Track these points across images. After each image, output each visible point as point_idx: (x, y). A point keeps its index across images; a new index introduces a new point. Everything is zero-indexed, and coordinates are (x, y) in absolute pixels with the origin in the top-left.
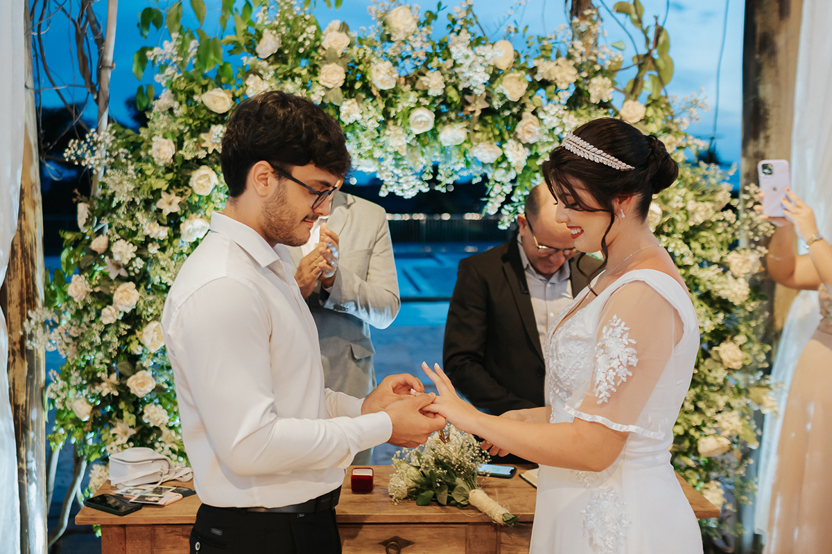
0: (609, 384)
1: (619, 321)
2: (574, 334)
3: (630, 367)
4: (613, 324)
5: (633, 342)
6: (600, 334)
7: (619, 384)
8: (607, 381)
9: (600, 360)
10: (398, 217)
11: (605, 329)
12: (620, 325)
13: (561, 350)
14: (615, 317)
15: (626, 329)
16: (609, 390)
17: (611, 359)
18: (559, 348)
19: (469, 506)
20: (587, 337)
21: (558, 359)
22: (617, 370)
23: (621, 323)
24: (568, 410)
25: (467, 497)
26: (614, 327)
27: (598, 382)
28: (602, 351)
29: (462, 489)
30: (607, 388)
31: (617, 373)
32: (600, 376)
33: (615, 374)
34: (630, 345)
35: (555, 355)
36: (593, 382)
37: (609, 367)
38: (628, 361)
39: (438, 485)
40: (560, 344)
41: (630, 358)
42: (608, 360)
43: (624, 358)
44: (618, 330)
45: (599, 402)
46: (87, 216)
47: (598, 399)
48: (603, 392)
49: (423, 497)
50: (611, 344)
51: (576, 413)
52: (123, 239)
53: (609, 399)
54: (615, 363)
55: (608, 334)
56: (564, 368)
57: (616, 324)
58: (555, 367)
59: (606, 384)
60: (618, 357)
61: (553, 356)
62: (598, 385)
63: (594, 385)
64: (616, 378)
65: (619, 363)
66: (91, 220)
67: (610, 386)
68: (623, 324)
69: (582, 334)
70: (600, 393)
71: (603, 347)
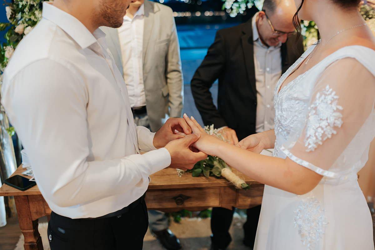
0: (317, 138)
1: (331, 90)
2: (295, 96)
3: (335, 128)
4: (326, 93)
5: (340, 108)
6: (314, 98)
7: (325, 139)
8: (316, 136)
9: (312, 118)
10: (181, 15)
11: (318, 95)
12: (331, 94)
13: (285, 106)
14: (328, 87)
15: (336, 97)
16: (316, 143)
17: (321, 119)
18: (283, 104)
19: (221, 177)
20: (305, 98)
21: (282, 112)
22: (325, 129)
23: (332, 92)
24: (284, 150)
25: (220, 173)
26: (326, 95)
27: (308, 136)
28: (314, 112)
29: (217, 168)
30: (315, 142)
31: (324, 132)
32: (311, 132)
33: (322, 132)
34: (338, 110)
35: (280, 107)
36: (304, 134)
37: (318, 125)
38: (334, 123)
39: (204, 166)
40: (284, 101)
41: (336, 121)
42: (318, 120)
43: (332, 120)
44: (329, 98)
45: (308, 151)
46: (11, 14)
47: (307, 148)
48: (311, 143)
49: (196, 172)
50: (322, 108)
51: (289, 154)
52: (30, 26)
53: (315, 149)
54: (324, 124)
55: (321, 100)
56: (286, 118)
57: (329, 93)
58: (279, 117)
59: (314, 138)
60: (327, 119)
61: (278, 108)
62: (308, 138)
63: (304, 136)
64: (324, 135)
65: (327, 124)
66: (14, 16)
67: (318, 141)
68: (334, 93)
69: (301, 96)
70: (309, 144)
71: (315, 108)
